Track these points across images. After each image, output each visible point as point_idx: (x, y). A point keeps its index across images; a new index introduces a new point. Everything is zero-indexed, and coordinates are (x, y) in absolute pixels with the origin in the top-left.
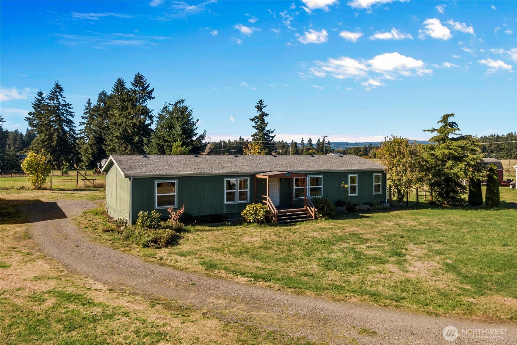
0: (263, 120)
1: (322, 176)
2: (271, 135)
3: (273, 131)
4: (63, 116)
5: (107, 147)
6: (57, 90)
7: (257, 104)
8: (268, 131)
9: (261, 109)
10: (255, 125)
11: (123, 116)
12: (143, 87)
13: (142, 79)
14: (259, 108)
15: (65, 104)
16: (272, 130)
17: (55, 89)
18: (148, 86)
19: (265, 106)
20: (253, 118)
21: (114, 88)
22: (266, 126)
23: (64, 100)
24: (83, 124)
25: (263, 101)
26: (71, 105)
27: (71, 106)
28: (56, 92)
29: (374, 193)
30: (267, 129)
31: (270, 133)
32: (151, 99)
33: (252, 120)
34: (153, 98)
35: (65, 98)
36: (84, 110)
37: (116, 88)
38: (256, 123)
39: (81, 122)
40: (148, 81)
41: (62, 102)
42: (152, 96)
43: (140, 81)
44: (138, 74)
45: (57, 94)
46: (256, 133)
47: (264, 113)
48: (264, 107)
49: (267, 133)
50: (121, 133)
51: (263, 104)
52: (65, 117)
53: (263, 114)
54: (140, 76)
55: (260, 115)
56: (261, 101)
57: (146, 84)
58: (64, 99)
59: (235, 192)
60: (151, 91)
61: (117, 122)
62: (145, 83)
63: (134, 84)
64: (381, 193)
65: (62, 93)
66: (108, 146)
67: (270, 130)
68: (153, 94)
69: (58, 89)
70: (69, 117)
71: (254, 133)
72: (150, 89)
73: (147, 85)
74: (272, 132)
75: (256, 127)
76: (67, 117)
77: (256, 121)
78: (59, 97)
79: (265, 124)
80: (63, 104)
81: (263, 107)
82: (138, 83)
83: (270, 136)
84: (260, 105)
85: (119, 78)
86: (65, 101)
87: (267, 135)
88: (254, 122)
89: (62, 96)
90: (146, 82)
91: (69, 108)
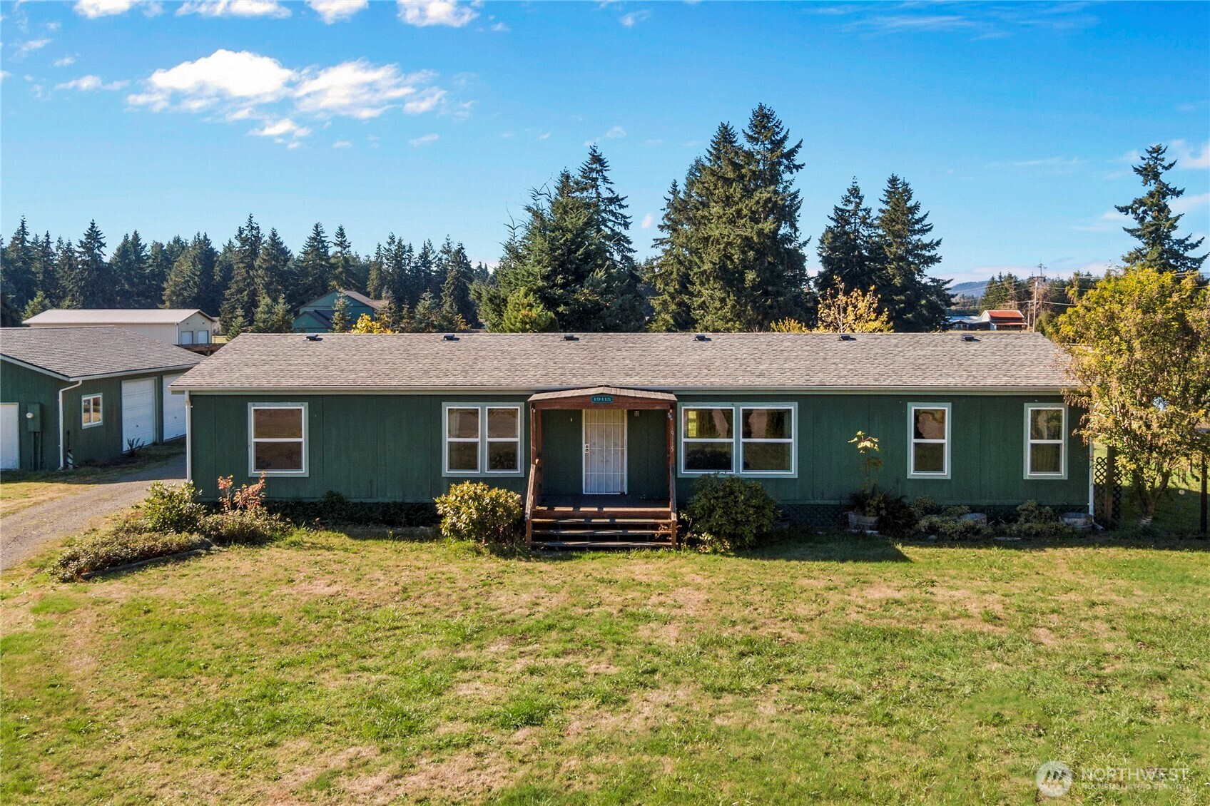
0: (1163, 209)
1: (793, 407)
2: (1190, 254)
3: (1200, 242)
4: (606, 226)
5: (695, 299)
6: (594, 166)
7: (1143, 159)
8: (1180, 242)
9: (1156, 176)
10: (1135, 225)
11: (724, 219)
12: (772, 142)
13: (769, 122)
14: (1149, 173)
15: (613, 198)
16: (1193, 240)
17: (591, 164)
18: (785, 138)
19: (1171, 165)
20: (1129, 203)
21: (711, 150)
22: (1174, 227)
23: (609, 189)
24: (662, 243)
25: (1163, 149)
26: (622, 199)
27: (623, 203)
28: (592, 170)
29: (1028, 474)
30: (1175, 235)
31: (1186, 249)
32: (794, 170)
33: (1124, 210)
34: (798, 167)
35: (611, 183)
36: (664, 209)
37: (715, 149)
38: (1142, 220)
39: (657, 240)
40: (785, 125)
41: (605, 194)
42: (796, 163)
43: (765, 127)
44: (761, 108)
45: (594, 175)
46: (1139, 251)
47: (1167, 186)
48: (1166, 168)
49: (1176, 247)
50: (714, 264)
51: (1163, 160)
52: (610, 228)
53: (1165, 191)
54: (766, 114)
55: (1151, 195)
56: (1157, 150)
57: (779, 133)
58: (609, 186)
59: (475, 444)
60: (793, 152)
61: (710, 236)
62: (777, 130)
63: (751, 137)
64: (1063, 474)
65: (605, 173)
66: (695, 296)
67: (1187, 239)
68: (798, 159)
69: (595, 163)
70: (620, 229)
71: (1132, 250)
72: (788, 146)
73: (781, 135)
74: (1193, 246)
75: (1138, 230)
76: (616, 228)
77: (1140, 211)
78: (600, 182)
79: (1168, 219)
80: (607, 198)
81: (1164, 167)
82: (759, 133)
83: (1187, 258)
84: (1151, 163)
85: (722, 124)
86: (612, 192)
87: (1177, 256)
88: (1131, 216)
89: (605, 179)
90: (781, 127)
91: (621, 206)
